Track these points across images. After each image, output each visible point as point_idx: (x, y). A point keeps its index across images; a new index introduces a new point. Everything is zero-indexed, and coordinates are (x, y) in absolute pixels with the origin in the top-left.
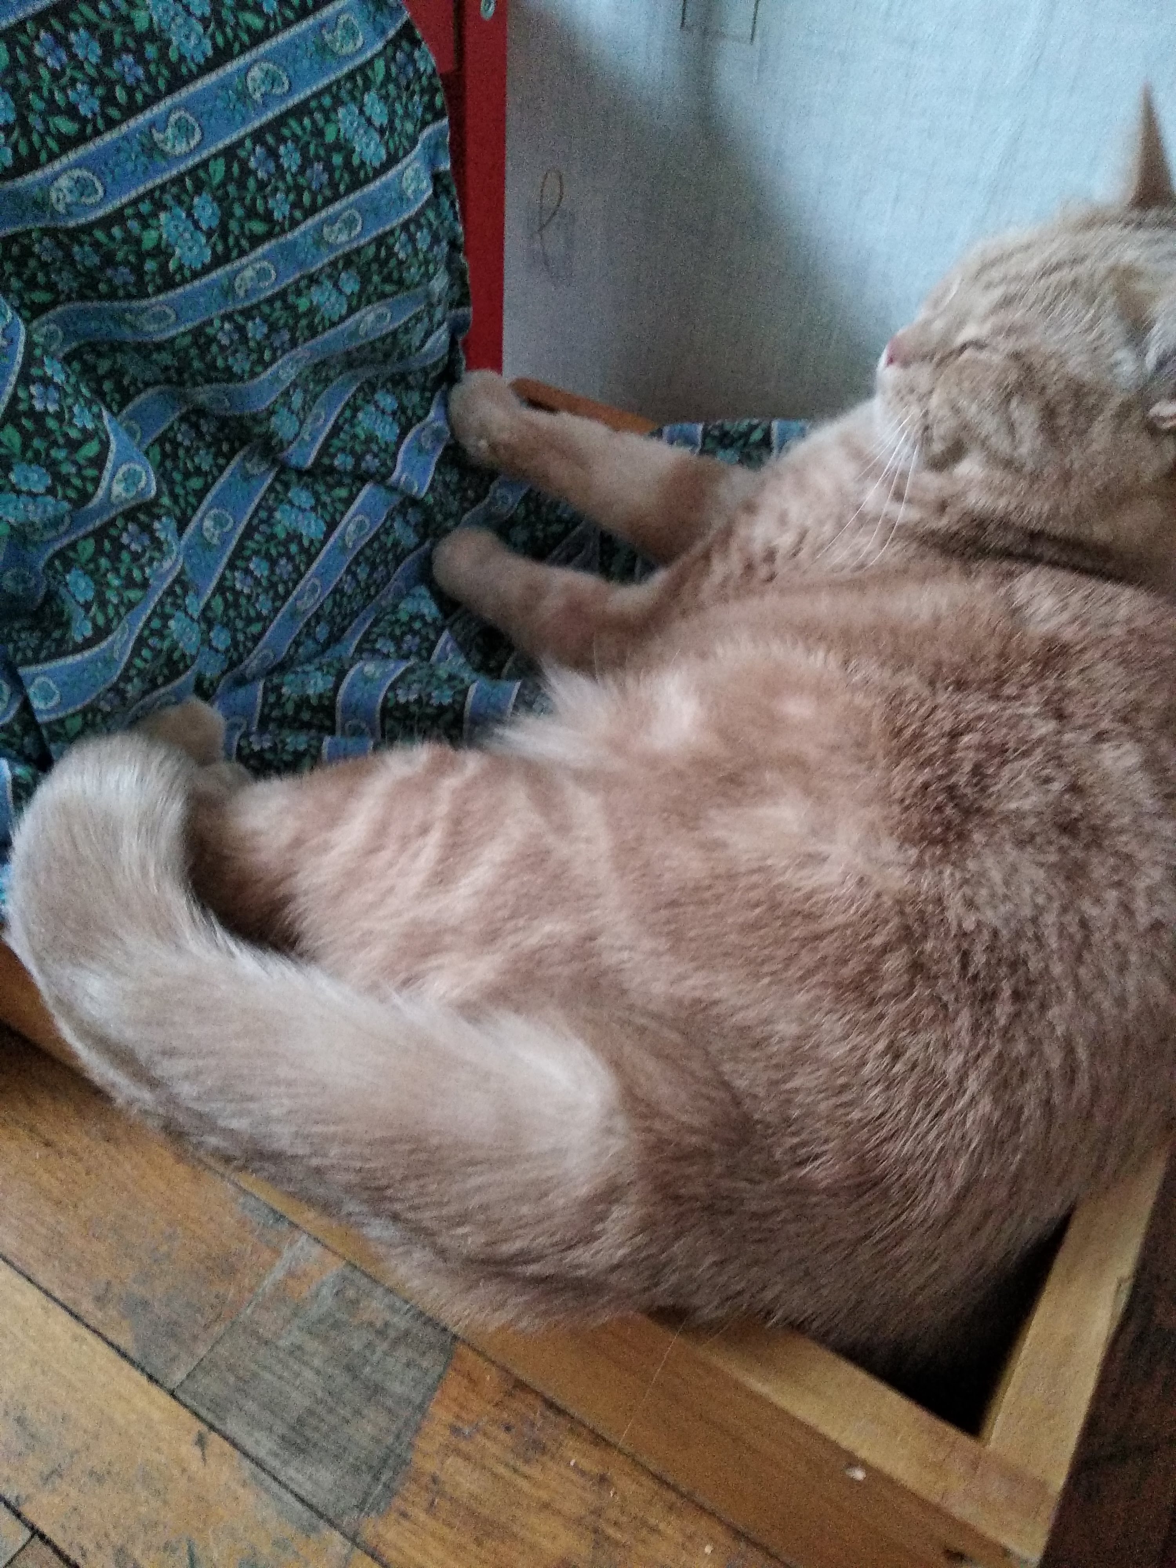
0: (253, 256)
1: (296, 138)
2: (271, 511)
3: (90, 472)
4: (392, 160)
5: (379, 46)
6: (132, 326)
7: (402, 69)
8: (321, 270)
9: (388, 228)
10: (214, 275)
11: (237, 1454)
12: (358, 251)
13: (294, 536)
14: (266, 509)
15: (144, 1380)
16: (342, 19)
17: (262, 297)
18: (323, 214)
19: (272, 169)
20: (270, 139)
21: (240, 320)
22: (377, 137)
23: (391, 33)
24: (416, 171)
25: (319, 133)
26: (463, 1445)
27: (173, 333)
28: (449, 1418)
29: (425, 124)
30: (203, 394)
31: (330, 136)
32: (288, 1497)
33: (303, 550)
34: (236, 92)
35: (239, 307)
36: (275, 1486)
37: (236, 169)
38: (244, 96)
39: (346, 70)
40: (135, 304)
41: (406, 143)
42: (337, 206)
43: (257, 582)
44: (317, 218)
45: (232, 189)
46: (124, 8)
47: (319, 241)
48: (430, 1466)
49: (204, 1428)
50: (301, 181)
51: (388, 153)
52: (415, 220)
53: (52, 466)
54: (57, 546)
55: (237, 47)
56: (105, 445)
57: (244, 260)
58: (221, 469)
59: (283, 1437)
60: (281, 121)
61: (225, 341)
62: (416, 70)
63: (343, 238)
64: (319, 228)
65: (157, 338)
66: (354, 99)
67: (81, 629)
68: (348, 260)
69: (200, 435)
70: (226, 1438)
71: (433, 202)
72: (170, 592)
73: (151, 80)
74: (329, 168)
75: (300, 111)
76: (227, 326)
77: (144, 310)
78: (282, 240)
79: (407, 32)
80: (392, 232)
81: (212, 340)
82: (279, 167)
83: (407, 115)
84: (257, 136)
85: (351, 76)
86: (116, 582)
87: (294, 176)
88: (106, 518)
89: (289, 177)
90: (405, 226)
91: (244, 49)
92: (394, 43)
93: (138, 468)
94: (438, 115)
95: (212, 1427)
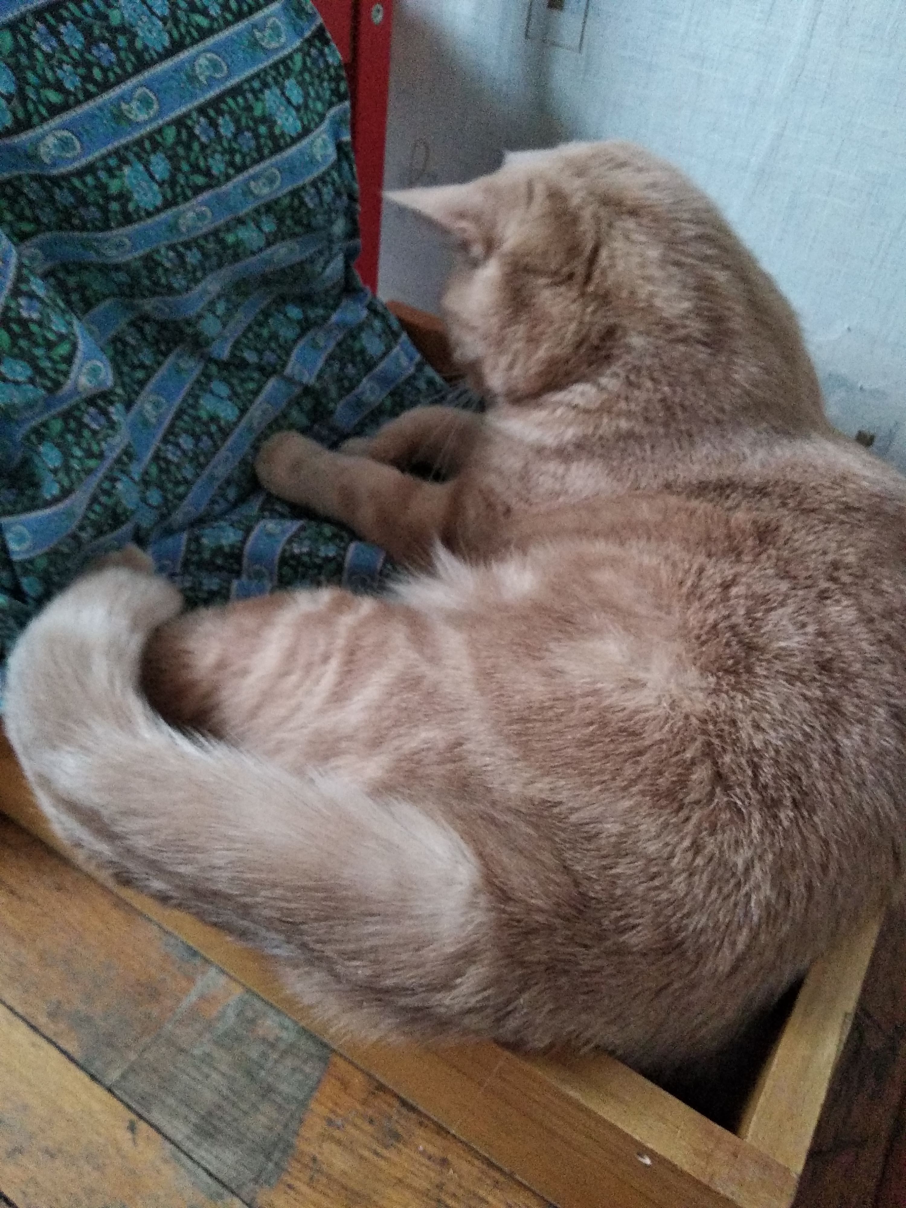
0: (194, 202)
1: (231, 113)
2: (197, 398)
3: (63, 367)
4: (306, 131)
5: (298, 43)
6: (97, 252)
7: (315, 62)
8: (247, 215)
9: (300, 183)
10: (163, 216)
11: (159, 1137)
12: (277, 201)
13: (214, 419)
14: (194, 396)
15: (87, 1079)
16: (270, 22)
17: (200, 232)
18: (251, 171)
19: (212, 135)
20: (212, 113)
21: (181, 249)
22: (294, 113)
23: (307, 34)
24: (324, 141)
25: (249, 108)
26: (337, 1134)
27: (128, 257)
28: (325, 1112)
29: (331, 105)
30: (148, 305)
31: (258, 113)
32: (200, 1171)
33: (220, 429)
34: (187, 75)
35: (181, 239)
36: (189, 1163)
37: (184, 135)
38: (192, 78)
39: (271, 61)
40: (100, 235)
41: (317, 119)
42: (263, 165)
43: (184, 452)
44: (246, 174)
45: (181, 151)
46: (102, 7)
47: (247, 192)
48: (311, 1149)
49: (134, 1117)
50: (235, 146)
51: (304, 126)
52: (322, 179)
53: (33, 362)
54: (34, 423)
55: (188, 40)
56: (74, 346)
57: (188, 205)
58: (159, 364)
59: (195, 1125)
60: (220, 98)
61: (168, 265)
62: (326, 62)
63: (266, 191)
64: (246, 183)
65: (115, 261)
66: (276, 82)
67: (50, 489)
68: (269, 208)
69: (144, 337)
70: (152, 1125)
71: (337, 166)
72: (119, 461)
73: (121, 63)
74: (257, 136)
75: (235, 91)
76: (171, 254)
77: (107, 240)
78: (218, 190)
79: (320, 34)
80: (303, 188)
81: (159, 264)
82: (217, 133)
83: (319, 98)
84: (202, 110)
85: (275, 66)
86: (78, 453)
87: (229, 141)
88: (73, 401)
89: (225, 144)
90: (314, 184)
91: (194, 42)
92: (309, 42)
93: (99, 364)
94: (341, 98)
95: (140, 1117)
